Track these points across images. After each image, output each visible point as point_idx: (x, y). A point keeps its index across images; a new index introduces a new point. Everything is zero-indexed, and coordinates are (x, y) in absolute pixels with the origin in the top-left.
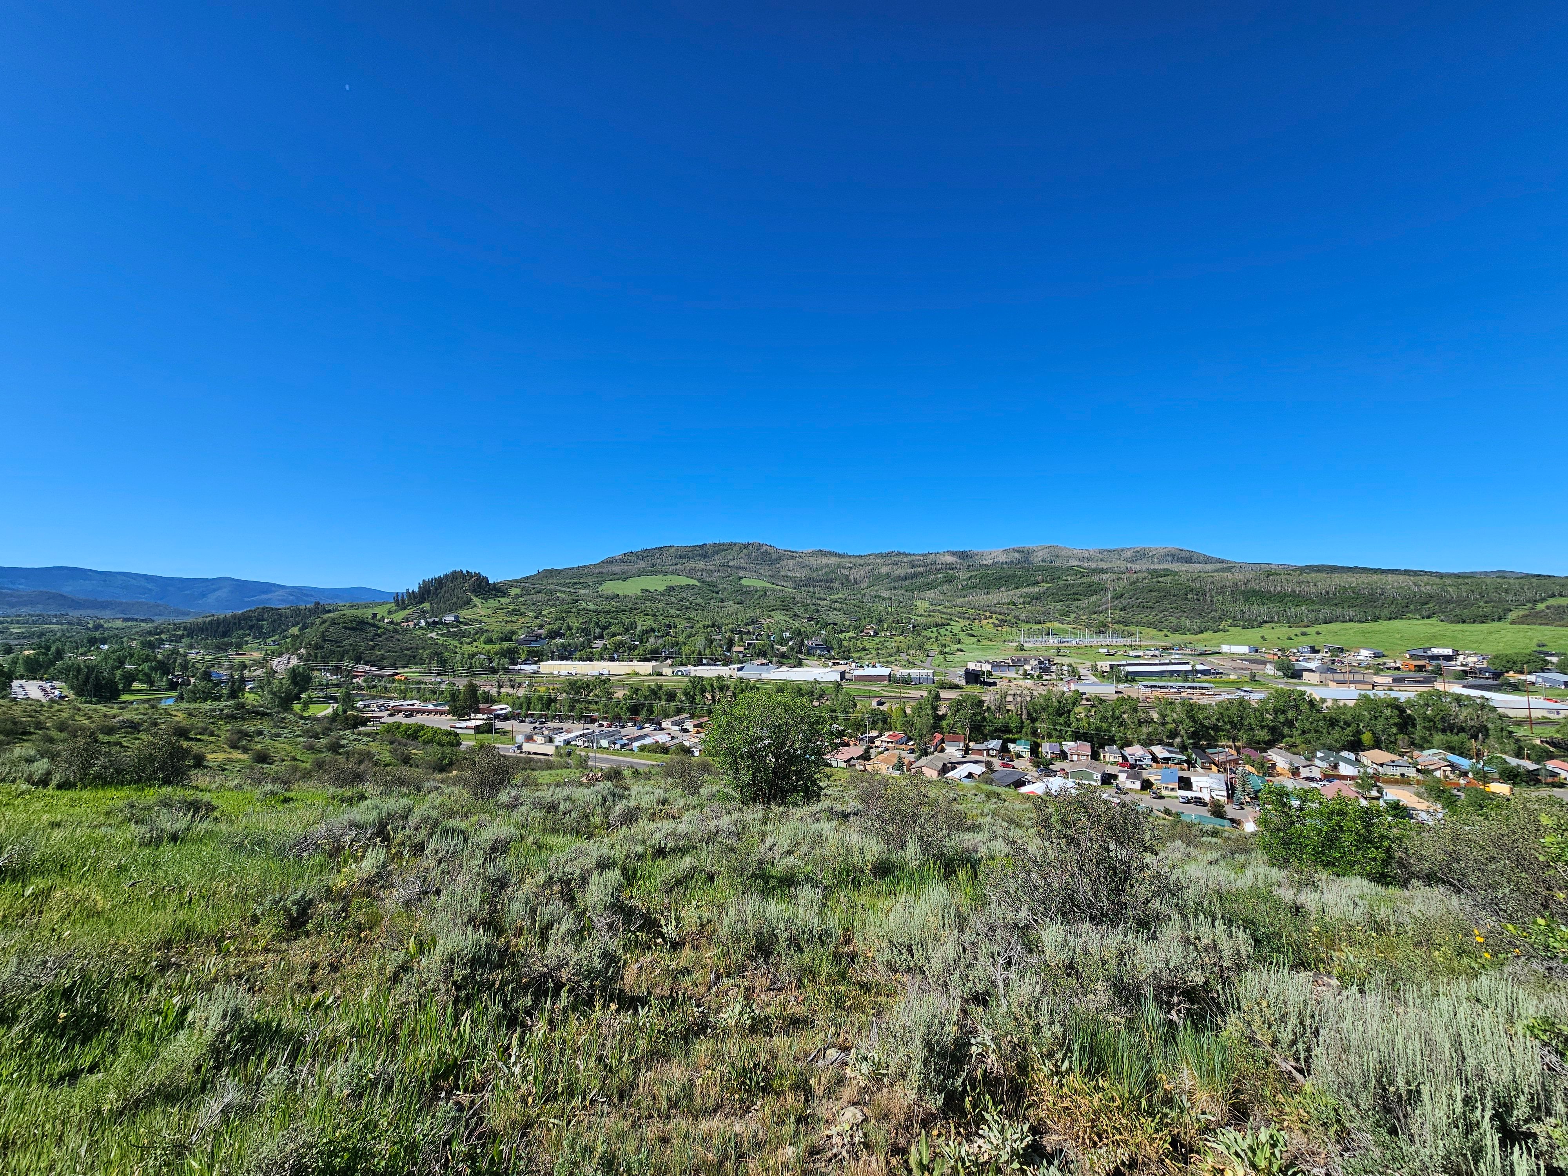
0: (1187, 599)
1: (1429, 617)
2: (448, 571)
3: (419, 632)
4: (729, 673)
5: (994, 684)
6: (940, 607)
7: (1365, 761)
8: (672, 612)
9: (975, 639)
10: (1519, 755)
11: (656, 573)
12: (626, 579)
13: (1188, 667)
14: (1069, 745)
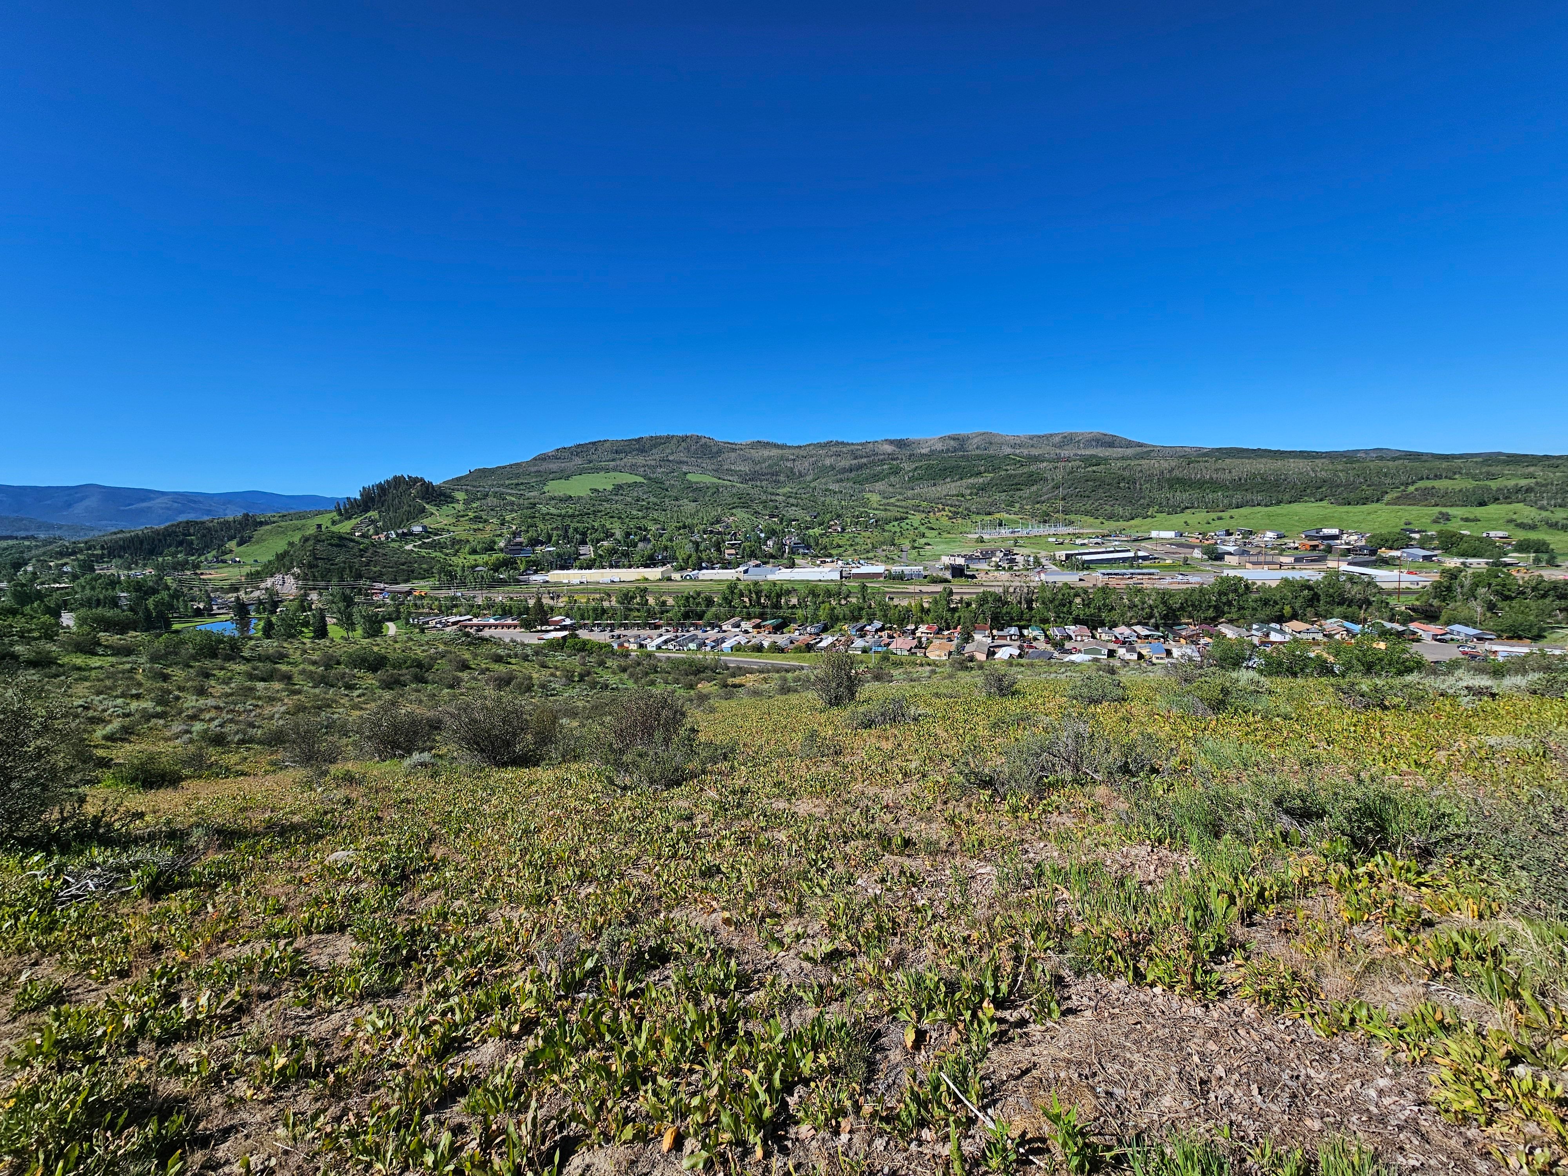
0: (1119, 488)
1: (1321, 500)
2: (390, 477)
3: (395, 545)
4: (736, 575)
5: (973, 577)
6: (892, 500)
7: (1287, 629)
8: (634, 512)
9: (936, 532)
10: (1391, 620)
11: (597, 470)
12: (567, 478)
13: (1131, 554)
14: (1071, 629)
